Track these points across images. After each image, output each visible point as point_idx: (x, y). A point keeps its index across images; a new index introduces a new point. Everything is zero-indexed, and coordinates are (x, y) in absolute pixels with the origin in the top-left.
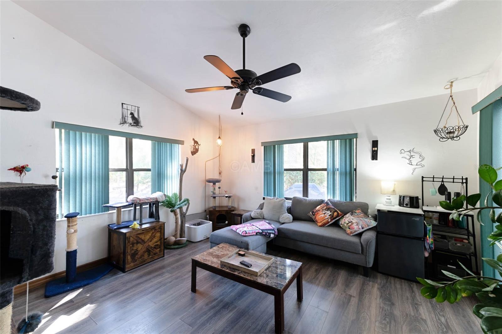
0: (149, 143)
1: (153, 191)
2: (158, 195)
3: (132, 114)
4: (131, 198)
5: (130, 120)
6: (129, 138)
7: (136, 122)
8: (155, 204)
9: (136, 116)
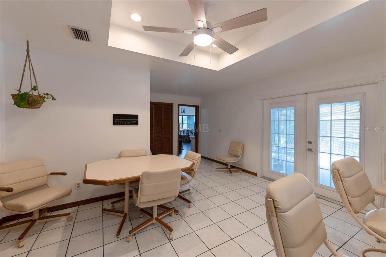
0: (187, 116)
1: (188, 128)
2: (188, 129)
3: (183, 110)
4: (183, 129)
5: (183, 112)
6: (182, 116)
7: (184, 112)
8: (188, 131)
9: (184, 110)
